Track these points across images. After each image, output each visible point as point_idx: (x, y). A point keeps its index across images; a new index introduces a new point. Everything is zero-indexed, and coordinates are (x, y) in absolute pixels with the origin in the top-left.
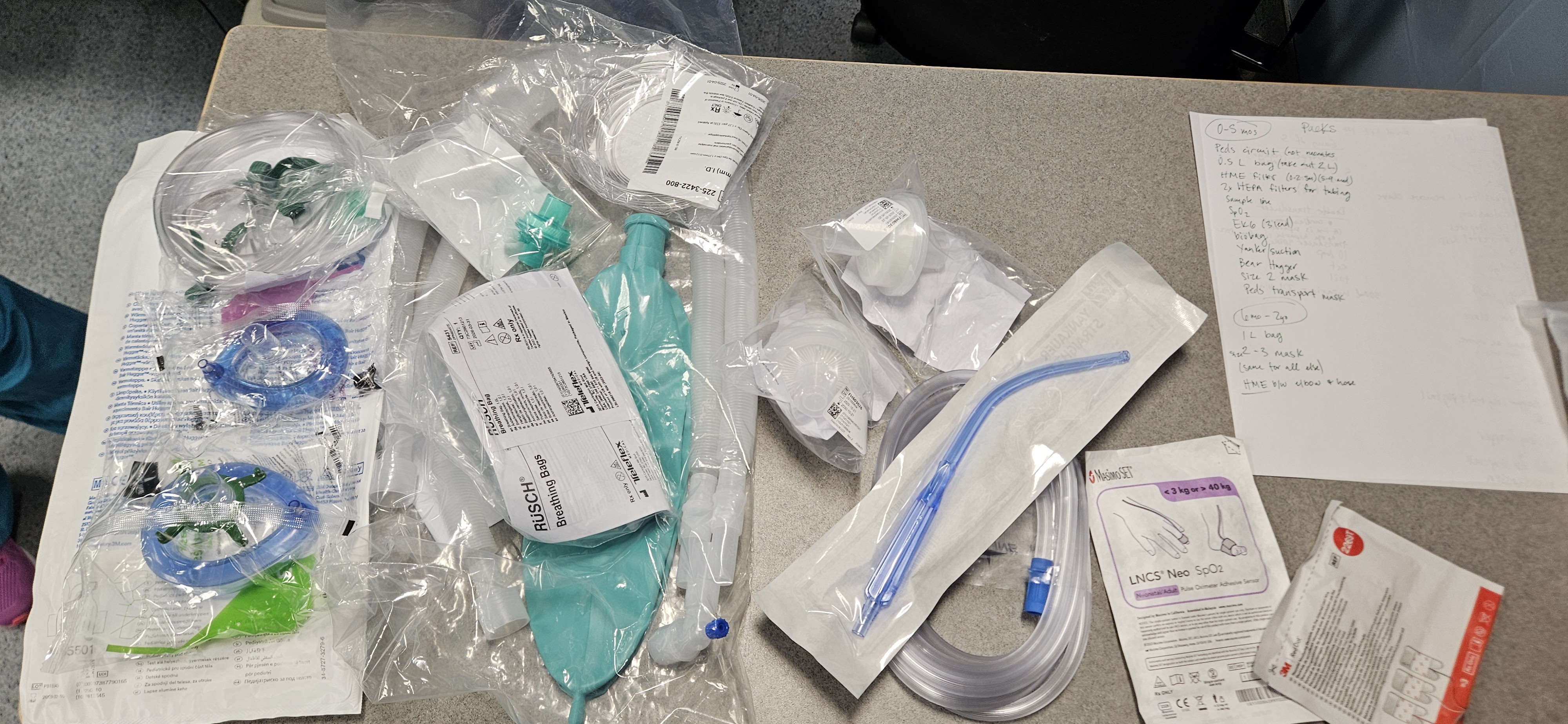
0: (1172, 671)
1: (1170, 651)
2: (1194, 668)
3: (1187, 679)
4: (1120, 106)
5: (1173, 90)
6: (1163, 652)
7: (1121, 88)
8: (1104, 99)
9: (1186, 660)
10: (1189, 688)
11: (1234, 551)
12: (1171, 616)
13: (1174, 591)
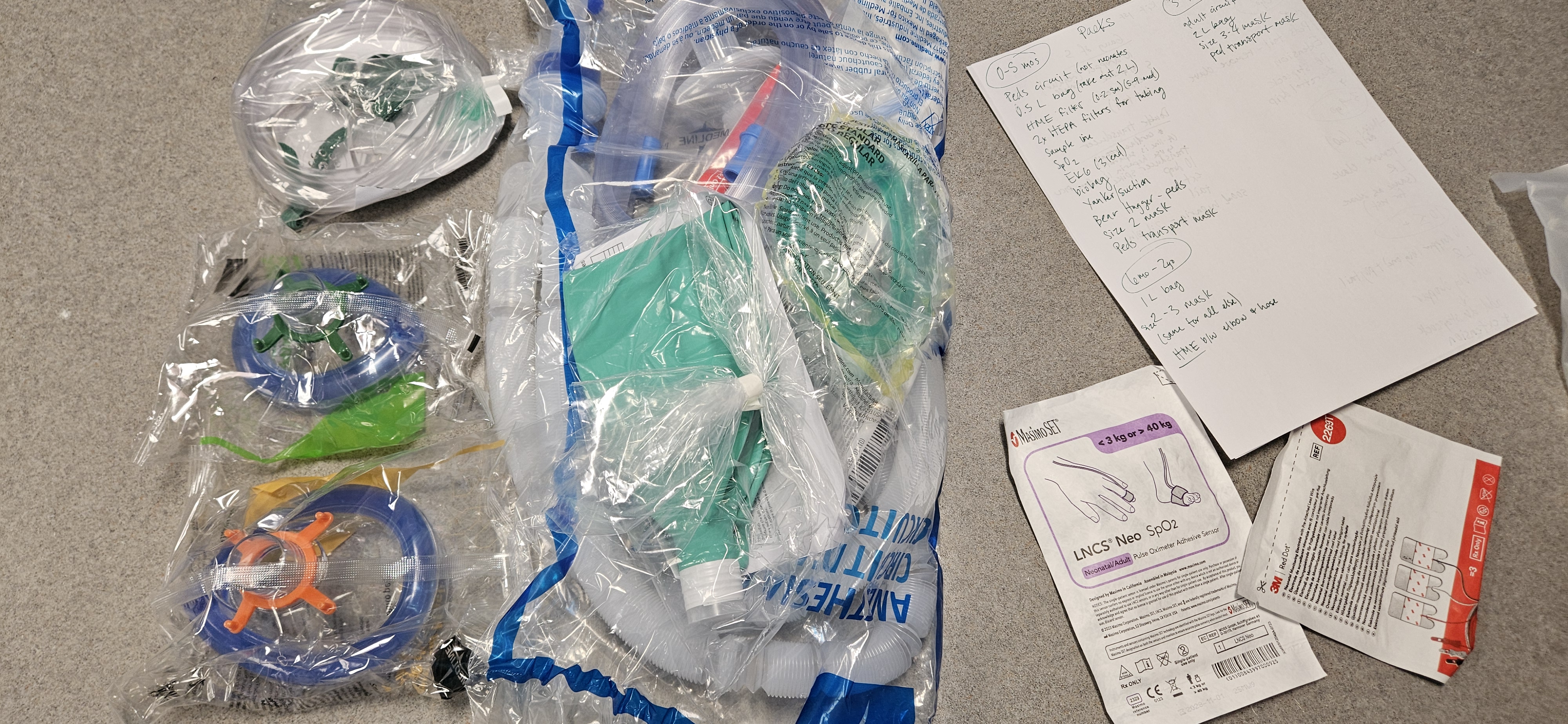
0: (1137, 657)
2: (1161, 649)
3: (1156, 663)
6: (1124, 636)
9: (1152, 640)
10: (1158, 674)
11: (1186, 501)
12: (1128, 591)
13: (1126, 560)
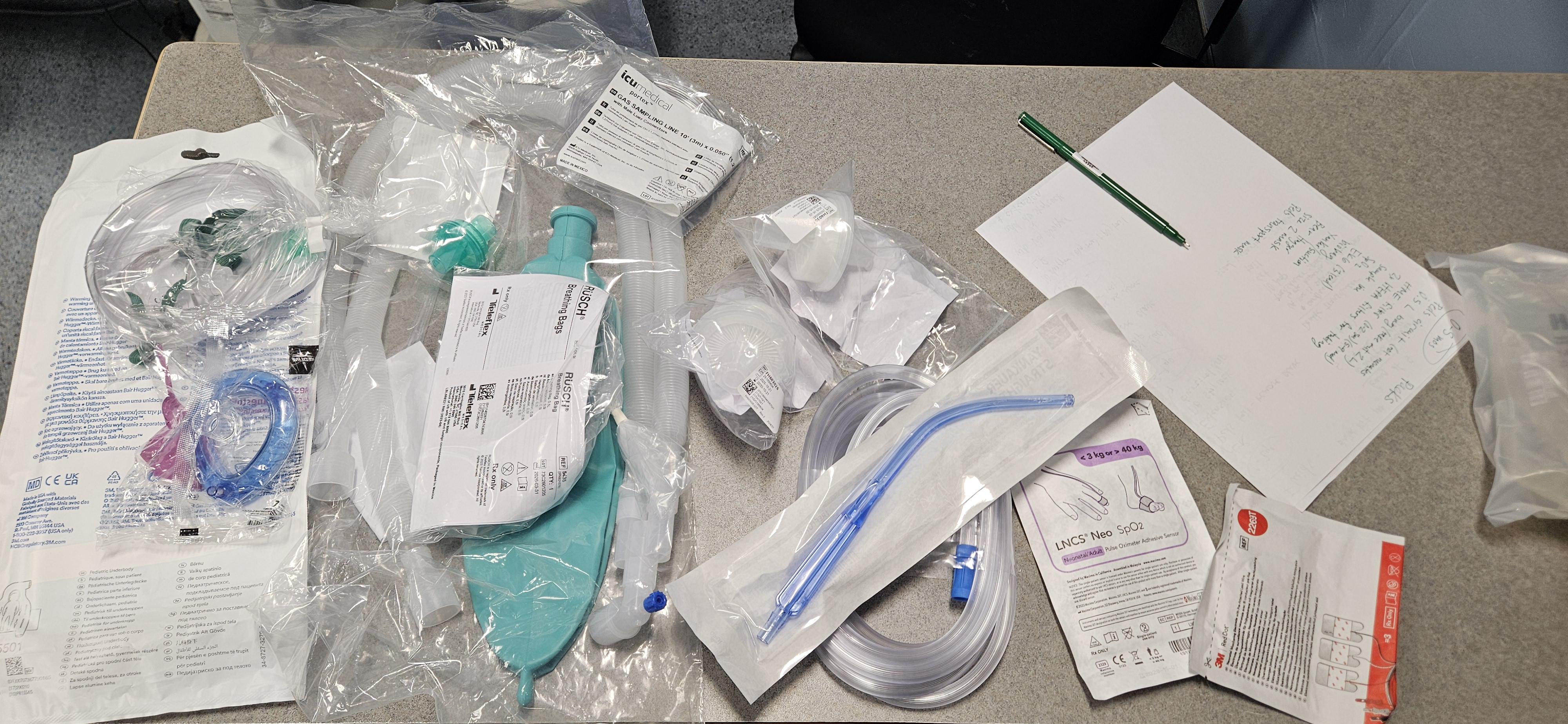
0: (1106, 629)
1: (1101, 611)
2: (1126, 625)
3: (1121, 636)
4: (1033, 94)
5: (1083, 77)
6: (1095, 612)
7: (1033, 77)
8: (1018, 87)
9: (1118, 617)
10: (1123, 645)
11: (1152, 508)
12: (1099, 577)
13: (1099, 551)
